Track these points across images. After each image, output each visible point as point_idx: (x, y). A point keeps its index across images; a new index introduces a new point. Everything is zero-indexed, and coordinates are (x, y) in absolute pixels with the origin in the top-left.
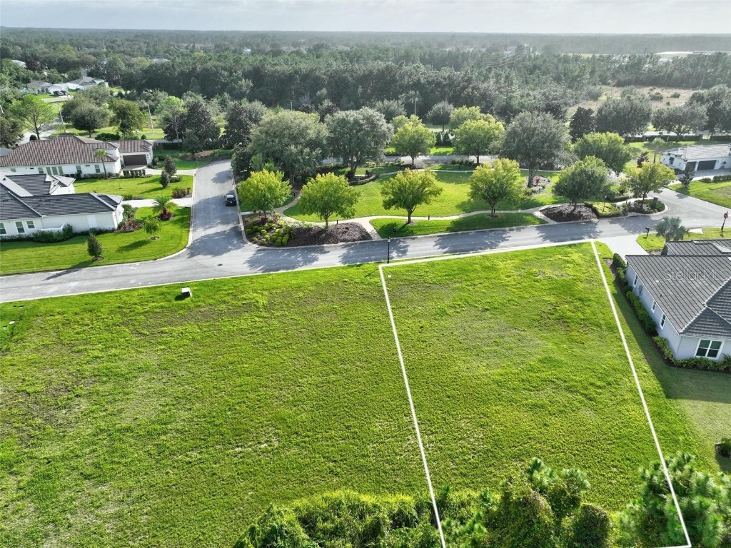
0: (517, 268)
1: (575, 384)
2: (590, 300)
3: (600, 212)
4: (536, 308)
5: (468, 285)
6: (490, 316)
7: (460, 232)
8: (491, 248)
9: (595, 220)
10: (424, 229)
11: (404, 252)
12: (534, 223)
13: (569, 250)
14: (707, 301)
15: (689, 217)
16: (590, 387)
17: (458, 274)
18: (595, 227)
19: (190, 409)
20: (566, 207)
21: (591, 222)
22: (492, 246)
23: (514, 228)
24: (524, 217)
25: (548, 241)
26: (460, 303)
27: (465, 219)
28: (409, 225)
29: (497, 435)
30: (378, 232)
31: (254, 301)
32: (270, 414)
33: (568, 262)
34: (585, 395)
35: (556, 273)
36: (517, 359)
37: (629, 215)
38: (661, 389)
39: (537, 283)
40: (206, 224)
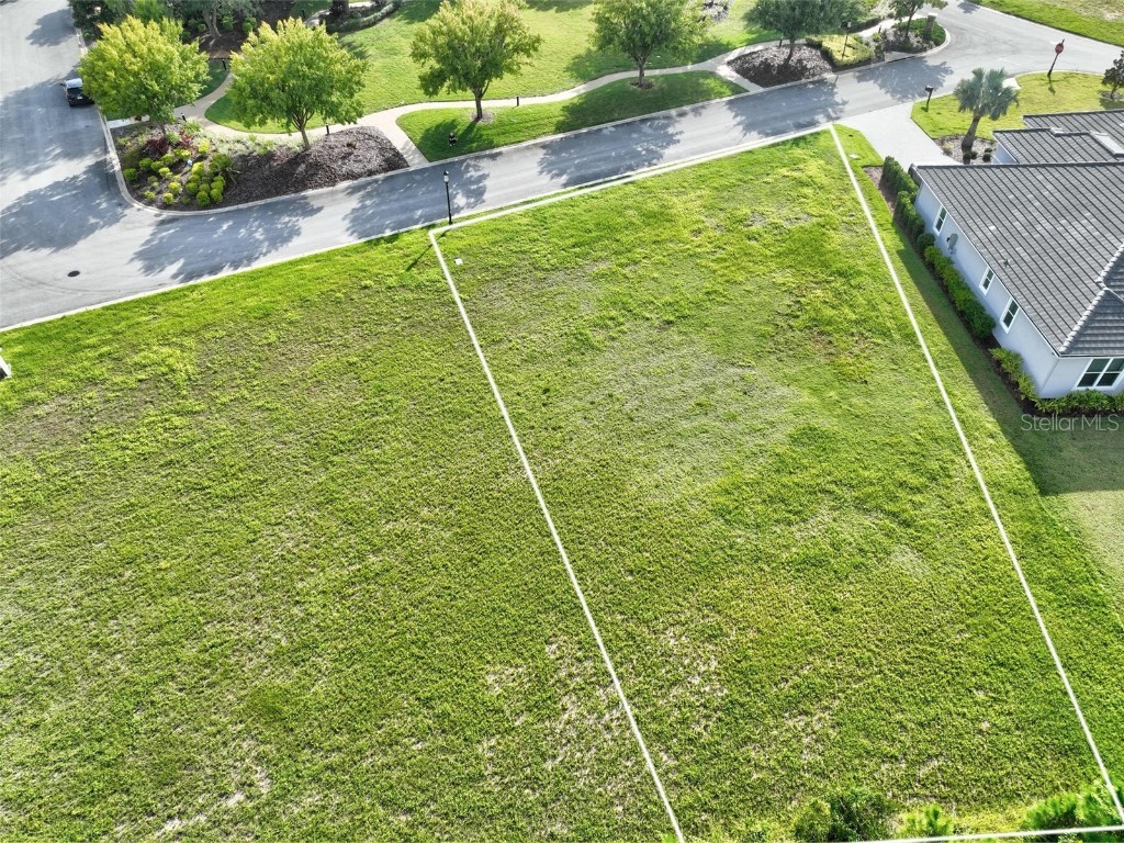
0: (710, 209)
1: (870, 489)
2: (859, 273)
3: (838, 56)
4: (762, 305)
5: (621, 265)
6: (677, 338)
7: (584, 130)
8: (650, 165)
9: (829, 76)
10: (515, 129)
11: (478, 194)
12: (720, 95)
13: (798, 152)
14: (1103, 274)
16: (901, 493)
17: (600, 238)
18: (832, 94)
20: (773, 51)
21: (822, 82)
22: (651, 158)
23: (685, 108)
24: (701, 81)
25: (754, 134)
26: (613, 313)
27: (589, 96)
28: (480, 123)
29: (746, 658)
30: (419, 147)
31: (164, 369)
32: (241, 699)
33: (802, 184)
34: (894, 514)
35: (785, 212)
36: (751, 443)
37: (887, 60)
38: (1027, 474)
39: (753, 243)
40: (26, 163)
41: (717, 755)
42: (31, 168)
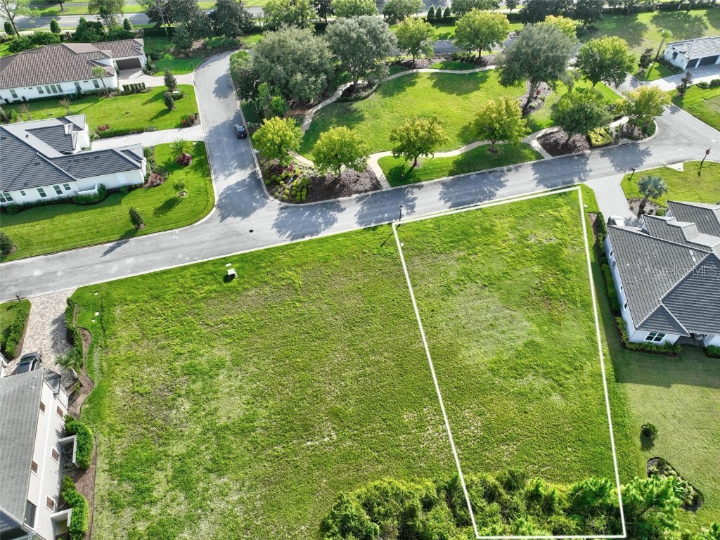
0: (512, 228)
1: (550, 370)
2: (571, 272)
3: (593, 141)
4: (525, 282)
5: (469, 255)
6: (487, 293)
7: (462, 175)
8: (490, 199)
9: (587, 152)
10: (431, 172)
11: (412, 208)
12: (530, 159)
13: (560, 200)
14: (662, 297)
15: (675, 144)
16: (561, 373)
17: (462, 239)
18: (585, 164)
19: (266, 407)
20: (561, 135)
21: (582, 156)
22: (491, 195)
23: (512, 166)
24: (522, 150)
25: (542, 186)
26: (463, 278)
27: (466, 155)
28: (416, 168)
29: (491, 423)
30: (387, 178)
31: (291, 282)
32: (326, 409)
33: (558, 220)
34: (557, 381)
35: (546, 234)
36: (508, 344)
37: (620, 144)
38: (613, 373)
39: (528, 250)
40: (224, 170)
41: (476, 452)
42: (227, 173)
